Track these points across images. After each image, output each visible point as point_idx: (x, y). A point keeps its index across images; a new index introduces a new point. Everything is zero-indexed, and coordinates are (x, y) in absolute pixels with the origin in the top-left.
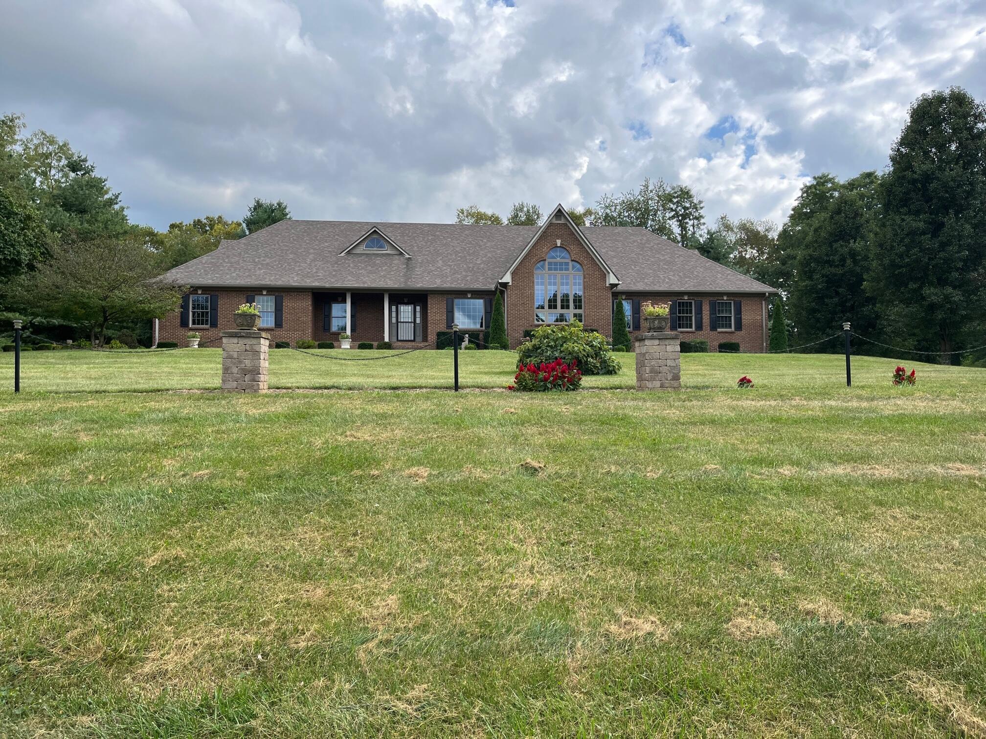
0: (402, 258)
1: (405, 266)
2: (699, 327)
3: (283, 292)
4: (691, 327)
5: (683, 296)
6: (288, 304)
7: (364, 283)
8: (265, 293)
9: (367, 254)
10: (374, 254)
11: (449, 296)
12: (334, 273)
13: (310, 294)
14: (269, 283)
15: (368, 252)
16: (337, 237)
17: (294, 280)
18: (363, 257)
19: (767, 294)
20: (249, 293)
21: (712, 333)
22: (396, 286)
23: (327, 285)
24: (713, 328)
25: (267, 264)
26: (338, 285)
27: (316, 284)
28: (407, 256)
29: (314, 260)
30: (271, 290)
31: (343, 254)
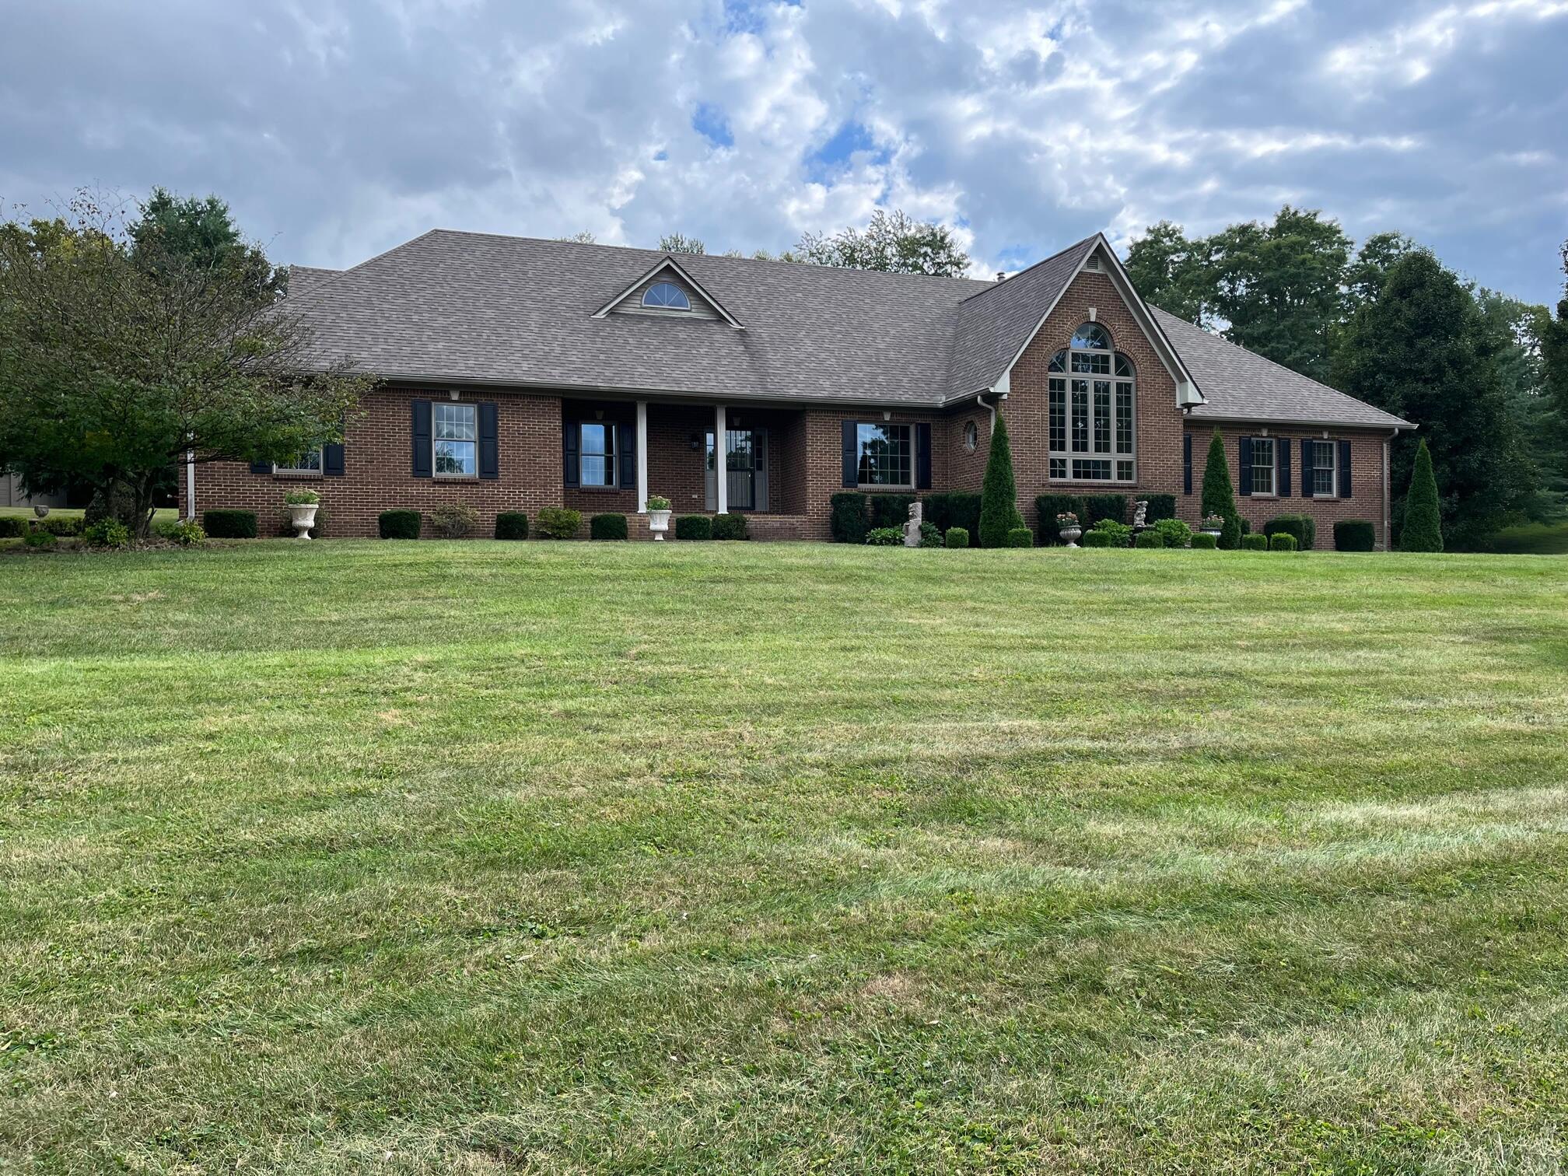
0: (727, 331)
1: (742, 348)
2: (1285, 490)
3: (498, 395)
4: (1269, 490)
5: (1260, 430)
6: (509, 423)
7: (677, 382)
8: (455, 396)
9: (652, 318)
10: (666, 318)
11: (848, 417)
12: (602, 357)
13: (558, 403)
14: (467, 373)
15: (652, 313)
16: (568, 275)
17: (523, 371)
18: (646, 324)
19: (1397, 431)
20: (418, 396)
21: (1304, 501)
22: (747, 391)
23: (602, 384)
24: (1307, 492)
25: (445, 330)
26: (625, 385)
27: (575, 381)
28: (736, 326)
29: (545, 324)
30: (471, 391)
31: (601, 315)
